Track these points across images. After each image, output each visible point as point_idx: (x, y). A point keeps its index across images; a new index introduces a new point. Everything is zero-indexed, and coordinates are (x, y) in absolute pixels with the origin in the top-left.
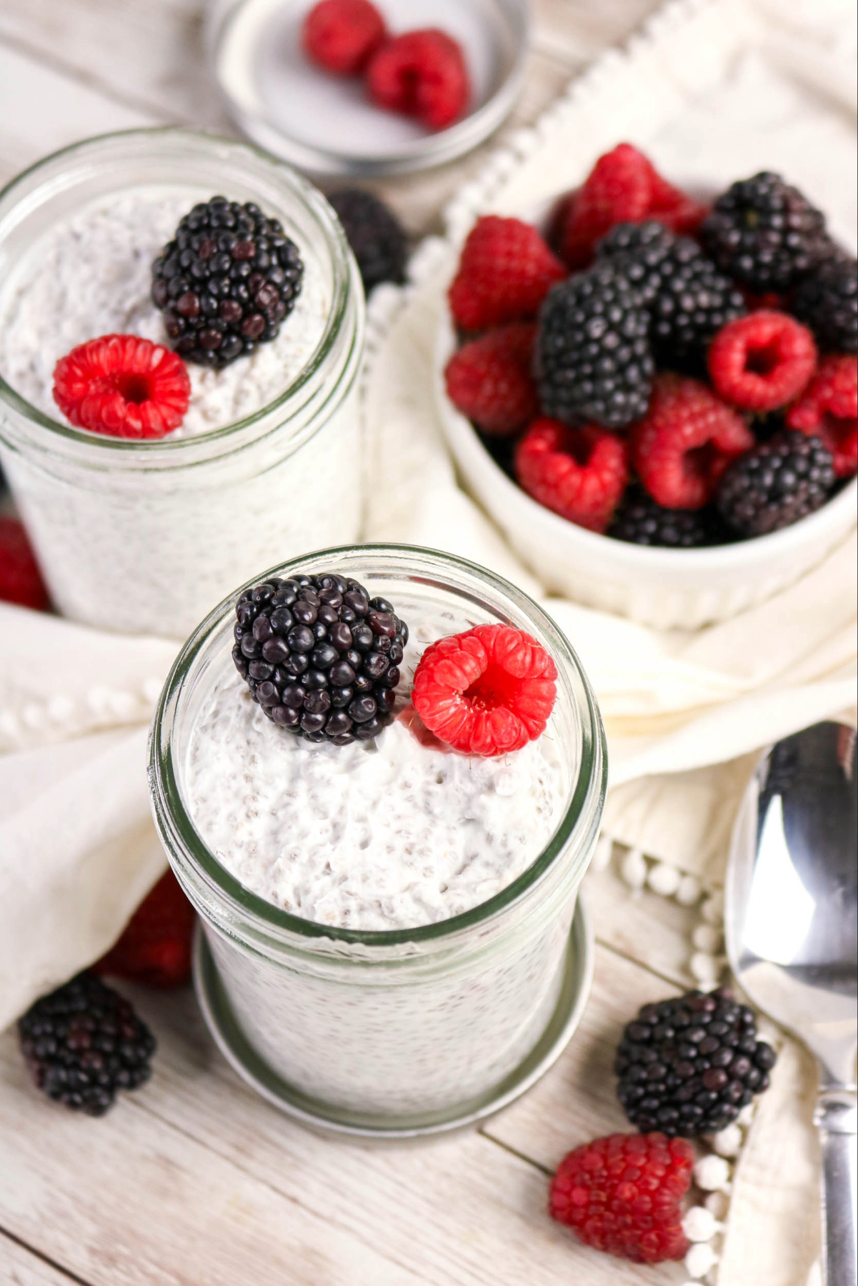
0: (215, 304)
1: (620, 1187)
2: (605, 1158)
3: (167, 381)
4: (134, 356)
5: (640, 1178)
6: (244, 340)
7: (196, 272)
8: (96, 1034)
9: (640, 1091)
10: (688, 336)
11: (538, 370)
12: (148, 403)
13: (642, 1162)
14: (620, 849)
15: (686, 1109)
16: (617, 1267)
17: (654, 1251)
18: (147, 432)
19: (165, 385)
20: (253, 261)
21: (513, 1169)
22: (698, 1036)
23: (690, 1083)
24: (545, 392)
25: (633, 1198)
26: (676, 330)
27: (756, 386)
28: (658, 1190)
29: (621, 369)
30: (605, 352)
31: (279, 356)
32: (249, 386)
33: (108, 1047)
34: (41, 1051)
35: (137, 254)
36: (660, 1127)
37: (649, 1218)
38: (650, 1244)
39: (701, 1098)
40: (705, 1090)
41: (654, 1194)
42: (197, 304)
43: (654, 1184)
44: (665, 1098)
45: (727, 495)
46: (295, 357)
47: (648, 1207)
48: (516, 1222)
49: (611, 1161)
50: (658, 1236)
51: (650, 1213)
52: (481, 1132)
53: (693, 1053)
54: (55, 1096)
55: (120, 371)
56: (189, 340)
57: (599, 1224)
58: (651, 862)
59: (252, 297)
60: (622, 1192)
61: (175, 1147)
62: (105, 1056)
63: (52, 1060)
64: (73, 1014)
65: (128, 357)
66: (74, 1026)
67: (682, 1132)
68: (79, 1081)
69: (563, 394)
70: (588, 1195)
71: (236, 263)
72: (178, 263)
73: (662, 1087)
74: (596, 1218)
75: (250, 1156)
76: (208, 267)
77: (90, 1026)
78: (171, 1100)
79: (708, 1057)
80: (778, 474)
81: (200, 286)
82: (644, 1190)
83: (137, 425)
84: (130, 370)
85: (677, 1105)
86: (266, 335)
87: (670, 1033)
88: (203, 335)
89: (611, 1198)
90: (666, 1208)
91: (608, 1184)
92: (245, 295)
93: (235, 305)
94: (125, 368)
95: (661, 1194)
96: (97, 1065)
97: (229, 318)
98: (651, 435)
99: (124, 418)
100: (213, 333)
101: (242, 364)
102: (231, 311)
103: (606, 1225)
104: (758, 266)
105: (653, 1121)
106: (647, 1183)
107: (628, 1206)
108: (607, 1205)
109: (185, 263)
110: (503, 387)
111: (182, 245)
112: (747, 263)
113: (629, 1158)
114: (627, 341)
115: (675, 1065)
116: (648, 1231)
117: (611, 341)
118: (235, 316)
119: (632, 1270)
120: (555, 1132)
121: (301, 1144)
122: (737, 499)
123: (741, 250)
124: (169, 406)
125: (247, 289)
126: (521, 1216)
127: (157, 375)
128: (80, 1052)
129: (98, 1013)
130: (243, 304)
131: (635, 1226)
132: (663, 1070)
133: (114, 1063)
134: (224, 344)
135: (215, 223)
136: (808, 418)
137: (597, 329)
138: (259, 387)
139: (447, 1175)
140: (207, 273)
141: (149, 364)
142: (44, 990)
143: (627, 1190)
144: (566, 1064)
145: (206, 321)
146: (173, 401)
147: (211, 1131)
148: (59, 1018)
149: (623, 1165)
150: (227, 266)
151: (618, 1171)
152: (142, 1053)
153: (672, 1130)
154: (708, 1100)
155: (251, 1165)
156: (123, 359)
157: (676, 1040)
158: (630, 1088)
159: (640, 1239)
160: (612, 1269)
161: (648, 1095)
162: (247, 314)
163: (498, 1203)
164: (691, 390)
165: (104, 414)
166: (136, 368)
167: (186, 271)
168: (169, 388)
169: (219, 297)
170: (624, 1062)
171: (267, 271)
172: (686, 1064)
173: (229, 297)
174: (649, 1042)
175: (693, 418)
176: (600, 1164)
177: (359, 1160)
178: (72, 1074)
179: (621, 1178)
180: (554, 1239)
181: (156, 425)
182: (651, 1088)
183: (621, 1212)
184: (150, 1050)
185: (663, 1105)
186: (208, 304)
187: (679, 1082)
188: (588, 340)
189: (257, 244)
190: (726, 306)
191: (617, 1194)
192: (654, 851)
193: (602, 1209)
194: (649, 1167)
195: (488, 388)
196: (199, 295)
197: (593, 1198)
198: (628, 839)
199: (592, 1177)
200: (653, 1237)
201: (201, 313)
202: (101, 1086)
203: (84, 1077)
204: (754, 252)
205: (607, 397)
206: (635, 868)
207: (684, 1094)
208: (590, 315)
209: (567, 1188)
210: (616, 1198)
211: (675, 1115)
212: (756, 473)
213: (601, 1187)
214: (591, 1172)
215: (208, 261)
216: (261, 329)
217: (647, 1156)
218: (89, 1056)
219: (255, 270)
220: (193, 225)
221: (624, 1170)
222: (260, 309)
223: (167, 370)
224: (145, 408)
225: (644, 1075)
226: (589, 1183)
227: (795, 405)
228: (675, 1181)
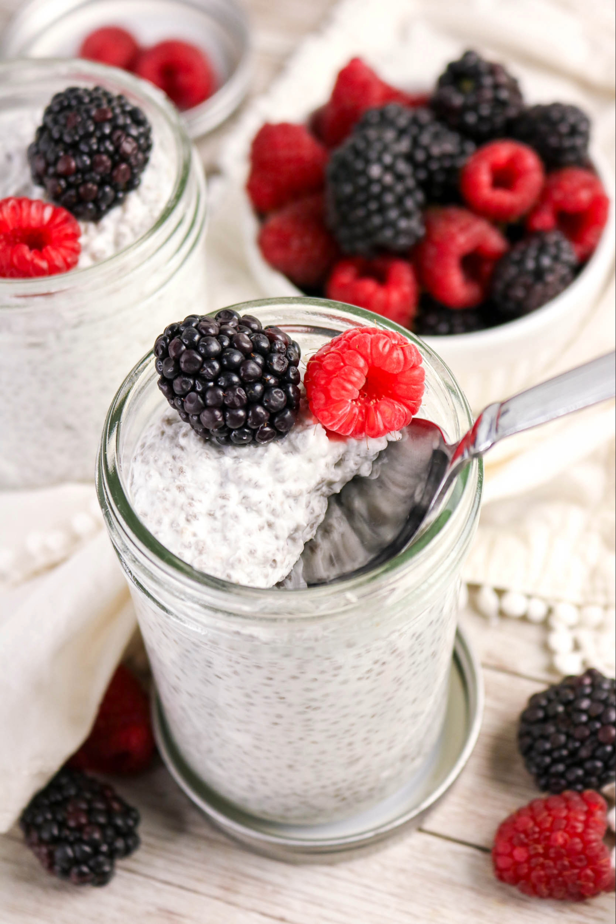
0: (87, 160)
1: (553, 836)
2: (533, 818)
3: (61, 227)
4: (29, 214)
5: (567, 825)
6: (116, 189)
7: (67, 139)
8: (90, 812)
9: (548, 760)
10: (440, 178)
11: (332, 218)
12: (49, 248)
13: (564, 813)
14: (474, 589)
15: (588, 765)
16: (561, 911)
17: (591, 885)
18: (53, 270)
19: (60, 231)
20: (113, 120)
21: (455, 854)
22: (585, 704)
23: (588, 743)
24: (343, 233)
25: (566, 841)
26: (431, 174)
27: (504, 198)
28: (584, 832)
29: (400, 201)
30: (386, 189)
31: (144, 202)
32: (125, 229)
33: (102, 820)
34: (46, 835)
35: (9, 157)
36: (570, 785)
37: (582, 857)
38: (587, 878)
39: (599, 753)
40: (602, 745)
41: (582, 836)
42: (73, 164)
43: (580, 828)
44: (569, 761)
45: (500, 286)
46: (157, 201)
47: (579, 846)
48: (469, 895)
49: (539, 819)
50: (593, 870)
51: (583, 851)
52: (421, 830)
53: (584, 718)
54: (65, 873)
55: (20, 227)
56: (71, 196)
57: (542, 873)
58: (500, 593)
59: (118, 147)
60: (556, 840)
61: (172, 899)
62: (102, 827)
63: (56, 841)
64: (66, 800)
65: (25, 214)
66: (70, 808)
67: (587, 785)
68: (84, 852)
69: (358, 231)
70: (528, 851)
71: (99, 125)
72: (51, 138)
73: (565, 752)
74: (539, 868)
75: (237, 892)
76: (77, 133)
77: (84, 806)
78: (160, 863)
79: (598, 718)
80: (537, 260)
81: (73, 149)
82: (574, 834)
83: (44, 265)
84: (29, 226)
85: (580, 764)
86: (131, 184)
87: (561, 709)
88: (82, 190)
89: (547, 848)
90: (594, 844)
91: (542, 837)
92: (111, 148)
93: (105, 158)
94: (25, 224)
95: (589, 834)
96: (97, 836)
97: (101, 169)
98: (432, 251)
99: (32, 260)
100: (90, 186)
101: (115, 213)
102: (101, 163)
103: (549, 872)
104: (481, 119)
105: (563, 782)
106: (574, 828)
107: (563, 851)
108: (546, 855)
109: (56, 135)
110: (308, 240)
111: (50, 125)
112: (471, 118)
113: (553, 813)
114: (399, 177)
115: (572, 731)
116: (582, 869)
117: (388, 179)
118: (106, 167)
119: (573, 911)
120: (481, 817)
121: (276, 873)
122: (510, 285)
123: (465, 109)
124: (66, 248)
125: (112, 143)
126: (472, 889)
127: (51, 226)
128: (80, 828)
129: (88, 795)
130: (111, 156)
131: (573, 866)
132: (563, 738)
133: (110, 832)
134: (100, 194)
135: (74, 102)
136: (546, 219)
137: (375, 171)
138: (132, 230)
139: (403, 871)
140: (77, 138)
141: (42, 219)
142: (40, 784)
143: (560, 838)
144: (475, 762)
145: (83, 176)
146: (69, 244)
147: (199, 880)
148: (55, 806)
149: (550, 819)
150: (92, 128)
151: (548, 825)
152: (131, 823)
153: (579, 787)
154: (605, 753)
155: (239, 899)
156: (21, 216)
157: (567, 714)
158: (538, 759)
159: (579, 877)
160: (556, 914)
161: (555, 761)
162: (115, 165)
163: (449, 883)
164: (453, 212)
165: (15, 260)
166: (34, 223)
167: (59, 141)
168: (63, 233)
169: (91, 154)
170: (528, 741)
171: (124, 128)
172: (582, 728)
173: (98, 152)
174: (546, 719)
175: (463, 229)
176: (531, 824)
177: (328, 875)
178: (77, 848)
179: (552, 829)
180: (503, 901)
181: (59, 262)
182: (556, 755)
183: (559, 856)
184: (137, 821)
185: (569, 767)
186: (84, 162)
187: (577, 744)
188: (371, 181)
189: (113, 109)
190: (463, 153)
191: (552, 843)
192: (502, 583)
193: (541, 860)
194: (572, 814)
195: (295, 244)
196: (74, 156)
197: (532, 852)
198: (477, 578)
199: (527, 835)
200: (589, 872)
201: (78, 170)
202: (103, 854)
203: (87, 849)
204: (475, 108)
205: (393, 224)
206: (488, 600)
207: (584, 753)
208: (368, 162)
209: (508, 850)
210: (552, 847)
211: (580, 772)
212: (521, 262)
213: (537, 841)
214: (525, 832)
215: (75, 128)
216: (128, 176)
217: (568, 808)
218: (88, 829)
219: (115, 128)
220: (56, 108)
221: (552, 823)
222: (125, 158)
223: (58, 220)
224: (47, 251)
225: (548, 746)
226: (526, 841)
227: (535, 210)
228: (595, 822)
